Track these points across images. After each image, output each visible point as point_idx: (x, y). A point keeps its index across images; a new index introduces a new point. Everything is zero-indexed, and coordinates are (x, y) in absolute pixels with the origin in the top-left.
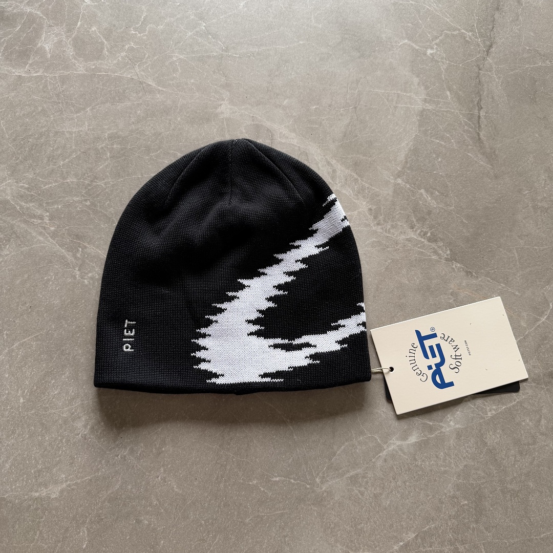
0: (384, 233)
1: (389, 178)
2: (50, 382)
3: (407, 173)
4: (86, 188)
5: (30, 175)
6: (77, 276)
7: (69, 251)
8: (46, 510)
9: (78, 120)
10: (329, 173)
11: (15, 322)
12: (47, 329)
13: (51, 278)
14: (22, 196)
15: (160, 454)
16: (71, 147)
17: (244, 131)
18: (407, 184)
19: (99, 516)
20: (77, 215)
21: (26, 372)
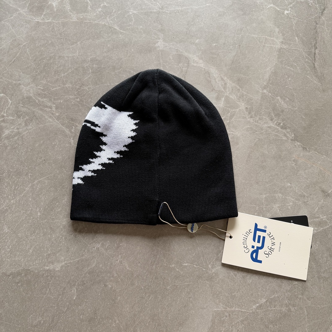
0: (255, 123)
1: (259, 89)
2: (55, 204)
3: (270, 86)
4: (77, 91)
5: (44, 82)
6: (72, 143)
8: (53, 277)
9: (72, 49)
10: (222, 85)
12: (54, 173)
13: (57, 143)
14: (39, 95)
15: (119, 247)
16: (68, 66)
17: (171, 58)
18: (269, 93)
19: (83, 282)
20: (72, 107)
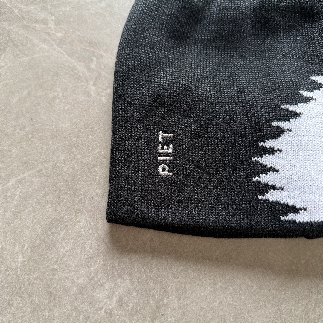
7: (80, 61)
11: (10, 151)
21: (25, 219)
